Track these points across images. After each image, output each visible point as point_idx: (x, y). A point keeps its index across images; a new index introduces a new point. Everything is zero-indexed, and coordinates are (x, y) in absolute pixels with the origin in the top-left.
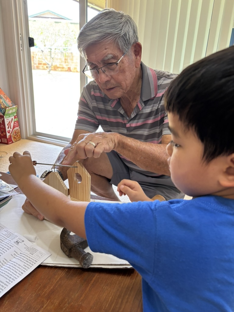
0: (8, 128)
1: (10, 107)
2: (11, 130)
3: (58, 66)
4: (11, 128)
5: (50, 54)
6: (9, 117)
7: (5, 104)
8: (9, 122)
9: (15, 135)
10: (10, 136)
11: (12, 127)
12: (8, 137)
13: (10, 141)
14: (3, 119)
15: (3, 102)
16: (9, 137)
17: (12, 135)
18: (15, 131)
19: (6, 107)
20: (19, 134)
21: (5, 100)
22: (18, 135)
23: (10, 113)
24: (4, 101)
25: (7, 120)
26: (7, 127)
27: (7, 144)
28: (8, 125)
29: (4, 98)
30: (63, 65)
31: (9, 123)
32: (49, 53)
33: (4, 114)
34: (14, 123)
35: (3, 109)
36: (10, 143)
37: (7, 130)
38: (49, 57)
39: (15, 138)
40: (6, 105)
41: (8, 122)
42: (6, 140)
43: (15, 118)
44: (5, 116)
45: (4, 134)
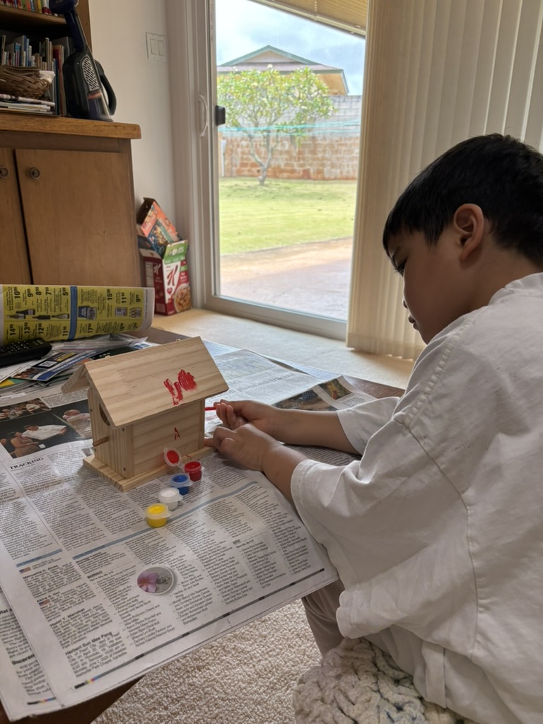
0: (169, 283)
1: (174, 242)
2: (174, 288)
3: (283, 167)
4: (173, 284)
5: (266, 143)
6: (172, 262)
7: (165, 237)
8: (171, 273)
9: (181, 299)
10: (172, 300)
11: (176, 282)
12: (167, 301)
13: (171, 310)
14: (160, 265)
15: (163, 233)
16: (170, 301)
17: (175, 297)
18: (181, 290)
19: (166, 243)
20: (189, 297)
21: (166, 228)
22: (186, 298)
23: (173, 254)
24: (165, 231)
25: (168, 267)
26: (166, 281)
27: (165, 314)
28: (168, 277)
29: (164, 225)
30: (293, 166)
31: (171, 275)
32: (266, 140)
33: (162, 255)
34: (180, 275)
35: (161, 245)
36: (171, 313)
37: (167, 287)
38: (263, 150)
39: (180, 304)
40: (167, 239)
41: (169, 272)
42: (164, 306)
43: (182, 264)
44: (163, 261)
45: (161, 295)
